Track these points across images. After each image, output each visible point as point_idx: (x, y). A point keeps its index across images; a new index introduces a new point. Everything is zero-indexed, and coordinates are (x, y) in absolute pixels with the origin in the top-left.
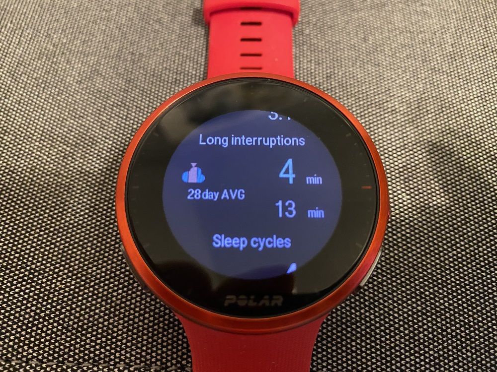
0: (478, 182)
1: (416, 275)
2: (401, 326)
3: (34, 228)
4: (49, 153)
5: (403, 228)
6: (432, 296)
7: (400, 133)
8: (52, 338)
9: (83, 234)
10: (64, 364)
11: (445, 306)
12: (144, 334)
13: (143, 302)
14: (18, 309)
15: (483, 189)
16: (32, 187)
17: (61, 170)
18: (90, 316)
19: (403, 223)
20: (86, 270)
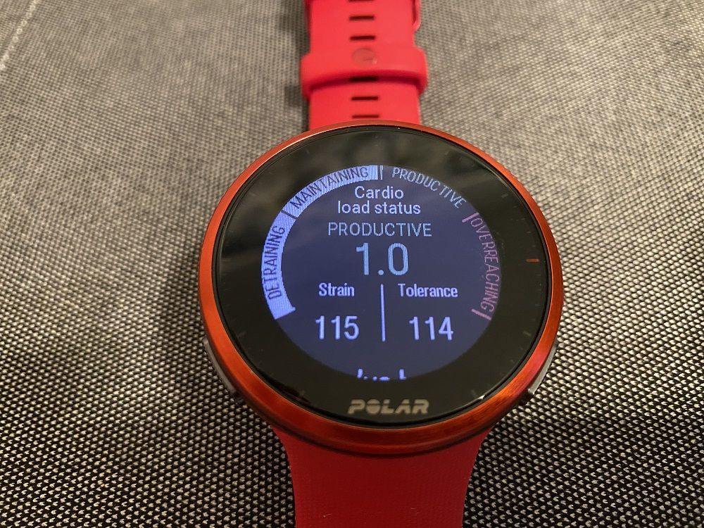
4: (82, 302)
5: (577, 364)
11: (651, 472)
17: (99, 323)
19: (576, 358)
20: (138, 460)
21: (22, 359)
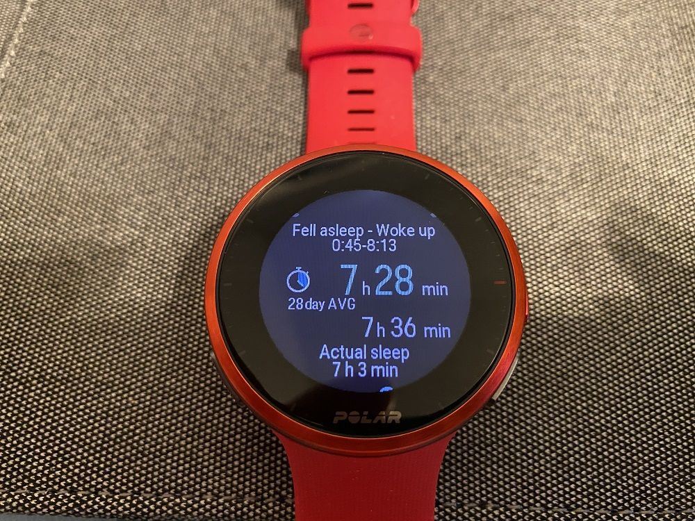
0: (644, 270)
1: (565, 386)
2: (546, 448)
3: (99, 331)
4: (113, 239)
5: (550, 328)
6: (585, 411)
7: (547, 208)
8: (125, 464)
9: (158, 338)
10: (140, 495)
11: (601, 424)
12: (234, 460)
13: (234, 420)
14: (84, 430)
15: (651, 278)
16: (94, 280)
17: (129, 259)
18: (170, 438)
19: (550, 322)
20: (163, 382)
21: (61, 287)
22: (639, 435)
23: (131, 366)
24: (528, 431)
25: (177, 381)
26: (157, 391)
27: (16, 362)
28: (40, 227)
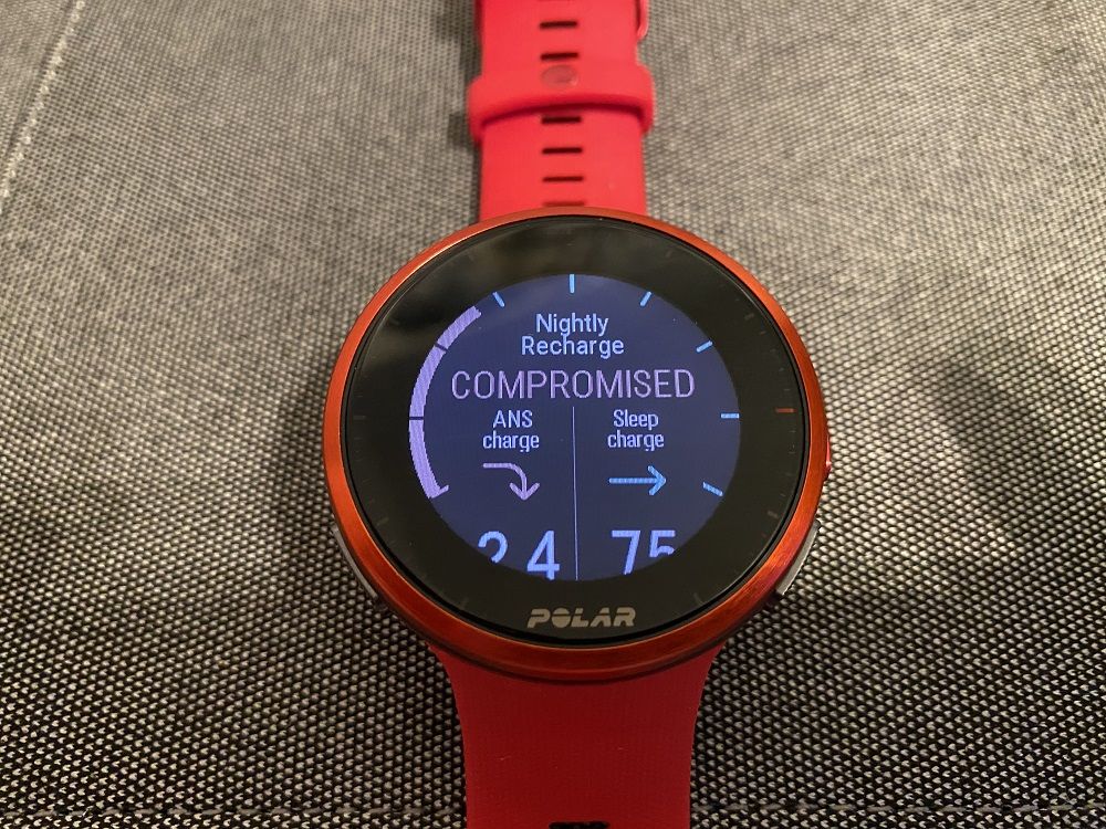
0: (1026, 419)
1: (912, 607)
2: (888, 708)
3: (165, 554)
4: (186, 410)
5: (882, 516)
6: (946, 646)
7: (866, 332)
8: (210, 763)
10: (235, 812)
11: (974, 666)
12: (386, 748)
13: (383, 685)
14: (143, 711)
15: (1038, 432)
16: (157, 475)
17: (211, 440)
18: (281, 718)
19: (881, 507)
20: (269, 630)
21: (105, 488)
22: (1037, 682)
23: (217, 605)
24: (856, 682)
25: (291, 626)
26: (259, 644)
27: (35, 607)
28: (70, 397)
